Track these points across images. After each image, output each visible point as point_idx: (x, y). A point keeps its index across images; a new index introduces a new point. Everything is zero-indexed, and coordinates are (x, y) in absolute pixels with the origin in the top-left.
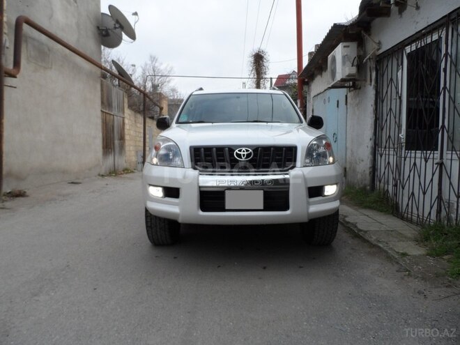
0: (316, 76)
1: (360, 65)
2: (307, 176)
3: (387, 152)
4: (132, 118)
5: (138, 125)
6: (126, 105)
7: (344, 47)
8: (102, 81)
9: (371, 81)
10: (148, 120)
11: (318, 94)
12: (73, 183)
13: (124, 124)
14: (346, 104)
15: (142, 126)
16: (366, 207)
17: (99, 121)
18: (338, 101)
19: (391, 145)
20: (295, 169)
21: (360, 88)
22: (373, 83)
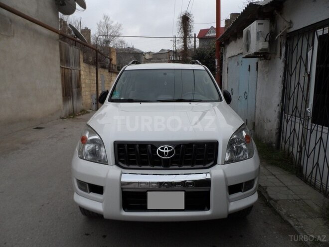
0: (231, 41)
1: (272, 39)
2: (228, 175)
3: (294, 119)
4: (87, 70)
5: (92, 74)
6: (82, 60)
7: (259, 24)
8: (60, 43)
9: (281, 55)
10: (100, 70)
11: (232, 57)
12: (37, 128)
13: (80, 75)
14: (257, 70)
15: (95, 75)
16: (272, 164)
18: (249, 66)
19: (297, 114)
21: (270, 59)
22: (283, 57)
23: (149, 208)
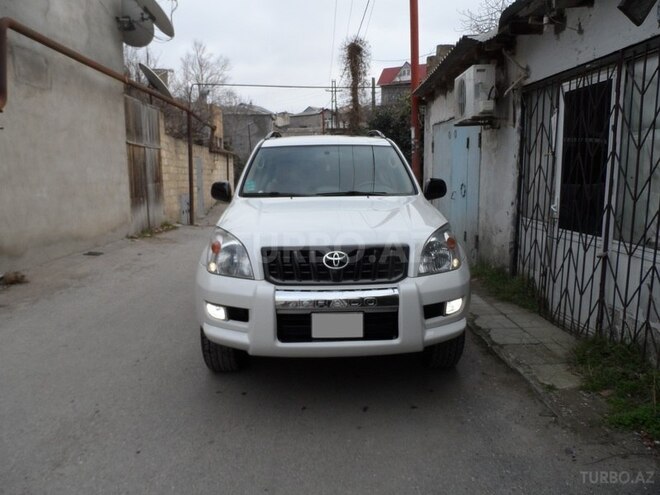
0: (438, 96)
1: (499, 94)
2: (423, 291)
3: (534, 225)
4: (172, 149)
5: (181, 157)
6: (162, 131)
7: (478, 71)
8: (126, 99)
9: (514, 121)
10: (195, 148)
11: (441, 123)
12: (90, 254)
13: (160, 158)
14: (480, 146)
15: (186, 158)
16: (504, 300)
17: (124, 159)
18: (468, 140)
19: (540, 217)
20: (407, 280)
21: (499, 128)
22: (518, 124)
23: (314, 336)
